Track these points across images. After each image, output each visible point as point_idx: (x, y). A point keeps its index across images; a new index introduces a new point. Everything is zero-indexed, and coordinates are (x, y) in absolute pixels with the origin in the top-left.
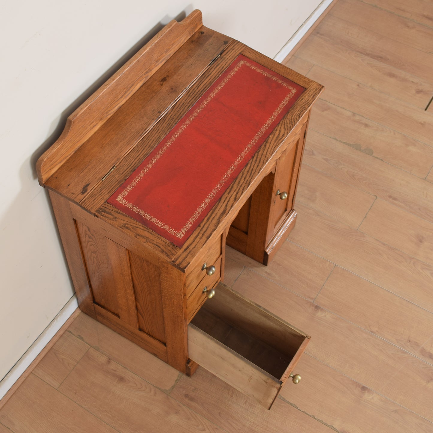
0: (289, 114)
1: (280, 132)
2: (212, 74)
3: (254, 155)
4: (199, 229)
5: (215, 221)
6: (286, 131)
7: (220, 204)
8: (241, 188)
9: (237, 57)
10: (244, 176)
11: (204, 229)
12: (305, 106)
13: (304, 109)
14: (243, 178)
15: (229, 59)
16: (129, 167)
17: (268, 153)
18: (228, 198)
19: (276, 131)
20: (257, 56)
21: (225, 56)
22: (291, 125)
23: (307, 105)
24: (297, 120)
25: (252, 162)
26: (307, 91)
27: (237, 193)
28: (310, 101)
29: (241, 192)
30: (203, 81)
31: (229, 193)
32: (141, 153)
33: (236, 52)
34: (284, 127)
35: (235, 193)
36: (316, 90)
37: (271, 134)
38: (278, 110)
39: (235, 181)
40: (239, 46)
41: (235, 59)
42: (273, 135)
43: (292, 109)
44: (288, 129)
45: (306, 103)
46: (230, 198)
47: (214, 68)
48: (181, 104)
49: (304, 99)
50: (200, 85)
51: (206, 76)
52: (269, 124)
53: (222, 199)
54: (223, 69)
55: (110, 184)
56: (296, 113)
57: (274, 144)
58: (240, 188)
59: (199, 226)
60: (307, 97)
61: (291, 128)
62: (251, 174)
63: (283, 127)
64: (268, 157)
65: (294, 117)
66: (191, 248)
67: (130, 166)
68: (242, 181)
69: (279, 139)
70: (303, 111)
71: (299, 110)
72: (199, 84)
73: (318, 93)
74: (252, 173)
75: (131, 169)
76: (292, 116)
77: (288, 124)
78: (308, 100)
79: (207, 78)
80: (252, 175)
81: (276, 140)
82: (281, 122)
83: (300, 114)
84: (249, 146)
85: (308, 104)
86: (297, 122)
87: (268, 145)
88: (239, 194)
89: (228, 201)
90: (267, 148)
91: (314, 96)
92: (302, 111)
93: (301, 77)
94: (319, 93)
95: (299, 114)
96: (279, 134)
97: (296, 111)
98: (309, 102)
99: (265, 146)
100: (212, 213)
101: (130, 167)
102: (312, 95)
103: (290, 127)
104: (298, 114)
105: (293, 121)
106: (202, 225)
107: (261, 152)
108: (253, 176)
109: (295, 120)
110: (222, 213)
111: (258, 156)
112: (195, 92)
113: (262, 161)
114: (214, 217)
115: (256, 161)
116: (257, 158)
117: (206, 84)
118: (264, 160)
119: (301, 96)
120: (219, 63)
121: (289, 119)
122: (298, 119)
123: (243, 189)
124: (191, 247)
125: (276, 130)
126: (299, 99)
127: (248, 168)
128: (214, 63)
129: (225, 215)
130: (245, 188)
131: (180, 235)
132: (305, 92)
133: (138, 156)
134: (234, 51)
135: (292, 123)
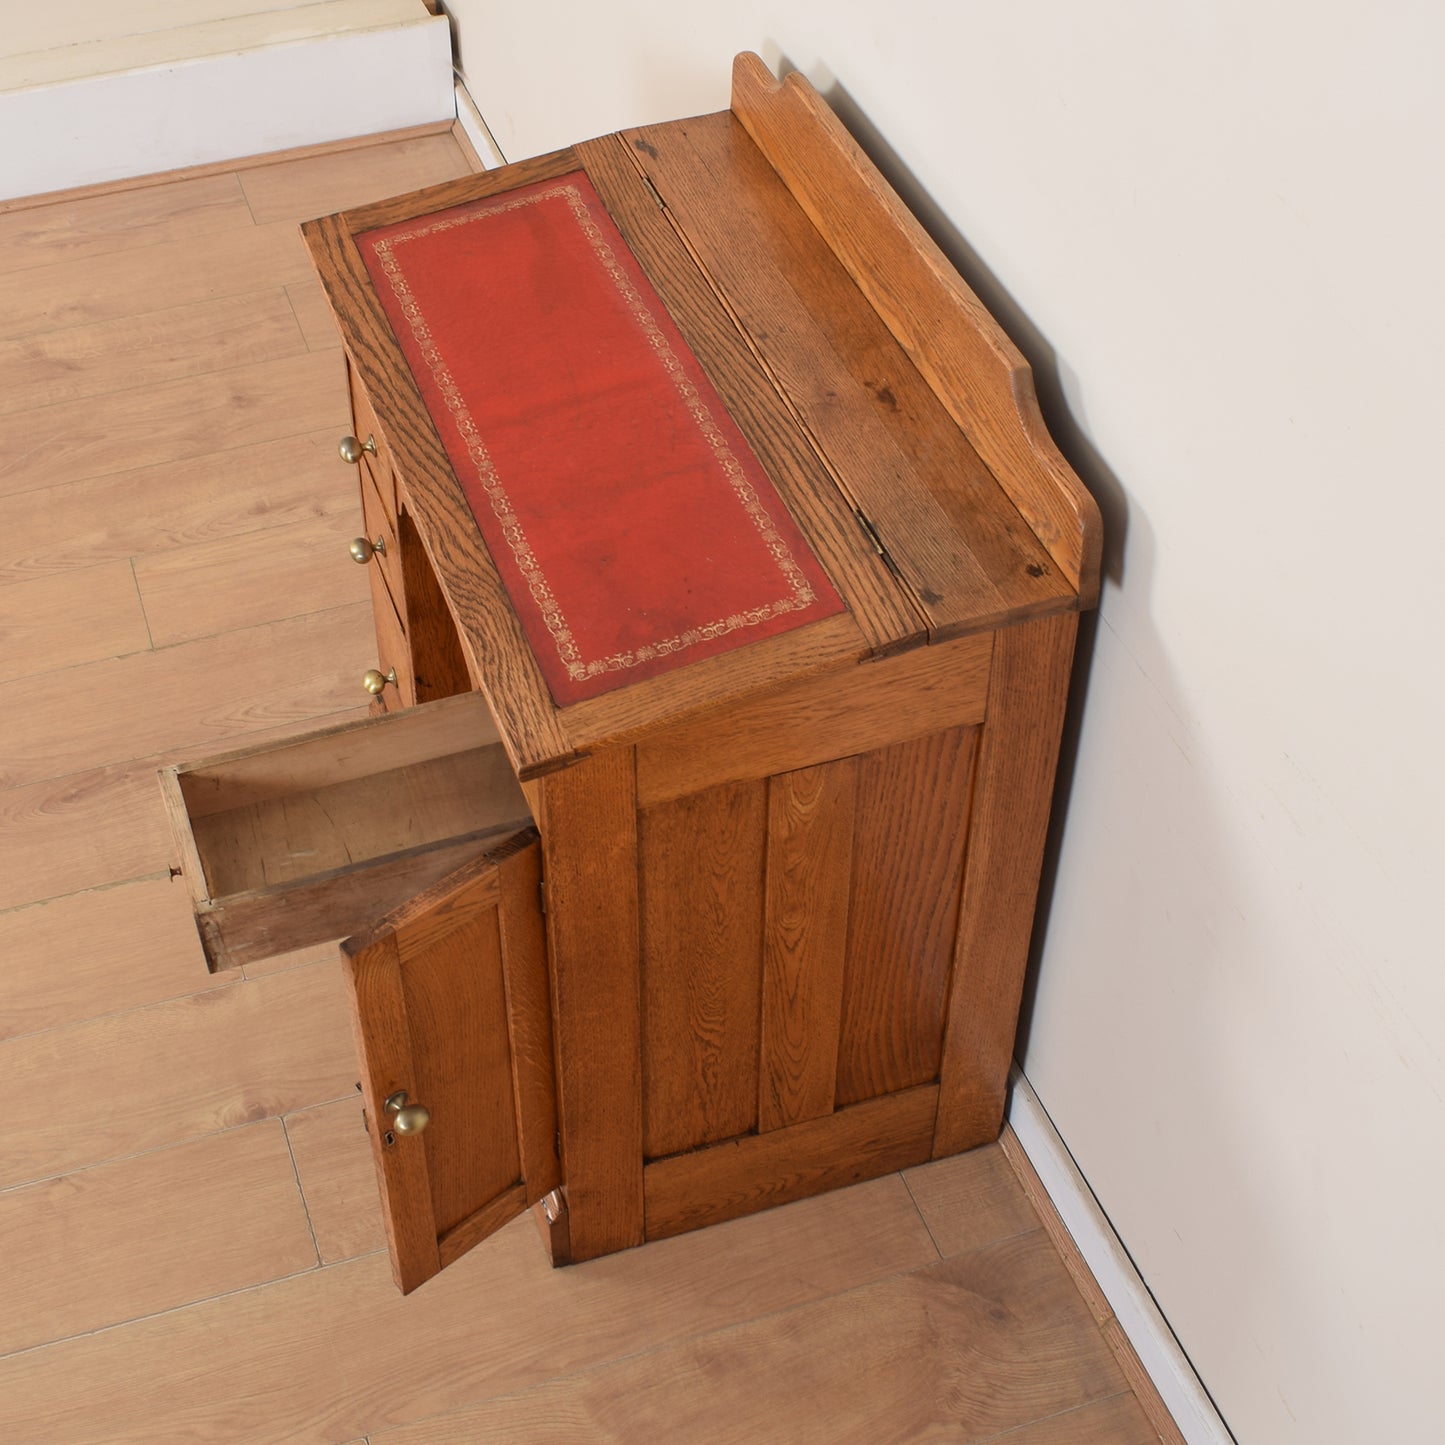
0: (505, 610)
1: (466, 554)
2: (815, 501)
3: (448, 461)
5: (353, 311)
6: (453, 569)
7: (383, 338)
8: (387, 394)
9: (840, 595)
10: (412, 415)
11: (353, 288)
12: (495, 667)
13: (488, 659)
14: (407, 409)
15: (847, 569)
16: (640, 228)
17: (426, 493)
18: (384, 358)
19: (477, 547)
20: (804, 648)
21: (866, 563)
22: (462, 592)
23: (496, 674)
24: (467, 616)
25: (434, 448)
26: (543, 706)
27: (380, 381)
28: (502, 692)
29: (374, 388)
30: (805, 468)
31: (395, 365)
32: (663, 261)
33: (865, 604)
34: (472, 574)
35: (383, 375)
36: (526, 735)
37: (478, 529)
38: (540, 590)
39: (414, 391)
40: (887, 624)
41: (835, 586)
42: (470, 531)
43: (513, 627)
44: (457, 577)
45: (504, 676)
46: (381, 362)
47: (837, 515)
48: (755, 388)
49: (523, 679)
50: (794, 457)
51: (817, 484)
52: (514, 542)
53: (394, 348)
54: (815, 536)
55: (623, 189)
56: (493, 628)
57: (440, 519)
58: (387, 390)
59: (370, 283)
60: (524, 692)
61: (453, 588)
62: (403, 430)
63: (474, 568)
64: (414, 486)
65: (482, 616)
66: (334, 251)
67: (642, 232)
68: (400, 403)
69: (446, 539)
70: (481, 649)
71: (495, 641)
72: (797, 455)
73: (513, 733)
74: (402, 434)
75: (630, 230)
76: (489, 612)
77: (474, 588)
78: (510, 690)
79: (809, 481)
80: (398, 430)
81: (449, 532)
82: (496, 576)
83: (479, 635)
84: (485, 464)
85: (496, 680)
86: (459, 612)
87: (452, 506)
88: (373, 382)
89: (376, 356)
90: (441, 499)
91: (510, 712)
92: (484, 647)
93: (616, 722)
94: (510, 735)
95: (481, 632)
96: (460, 547)
97: (499, 634)
98: (501, 686)
99: (454, 498)
100: (376, 316)
101: (638, 231)
102: (520, 710)
103: (459, 587)
104: (485, 633)
105: (474, 604)
106: (368, 290)
107: (444, 479)
108: (394, 430)
109: (471, 612)
110: (359, 331)
111: (440, 467)
112: (776, 433)
113: (417, 469)
114: (364, 316)
115: (429, 458)
116: (435, 463)
117: (785, 470)
118: (415, 474)
119: (541, 679)
120: (850, 537)
121: (487, 599)
122: (468, 621)
123: (379, 396)
124: (336, 253)
125: (481, 551)
126: (535, 666)
127: (426, 431)
128: (859, 523)
129: (349, 334)
130: (378, 400)
131: (382, 247)
132: (546, 699)
133: (657, 253)
134: (875, 600)
135: (468, 599)
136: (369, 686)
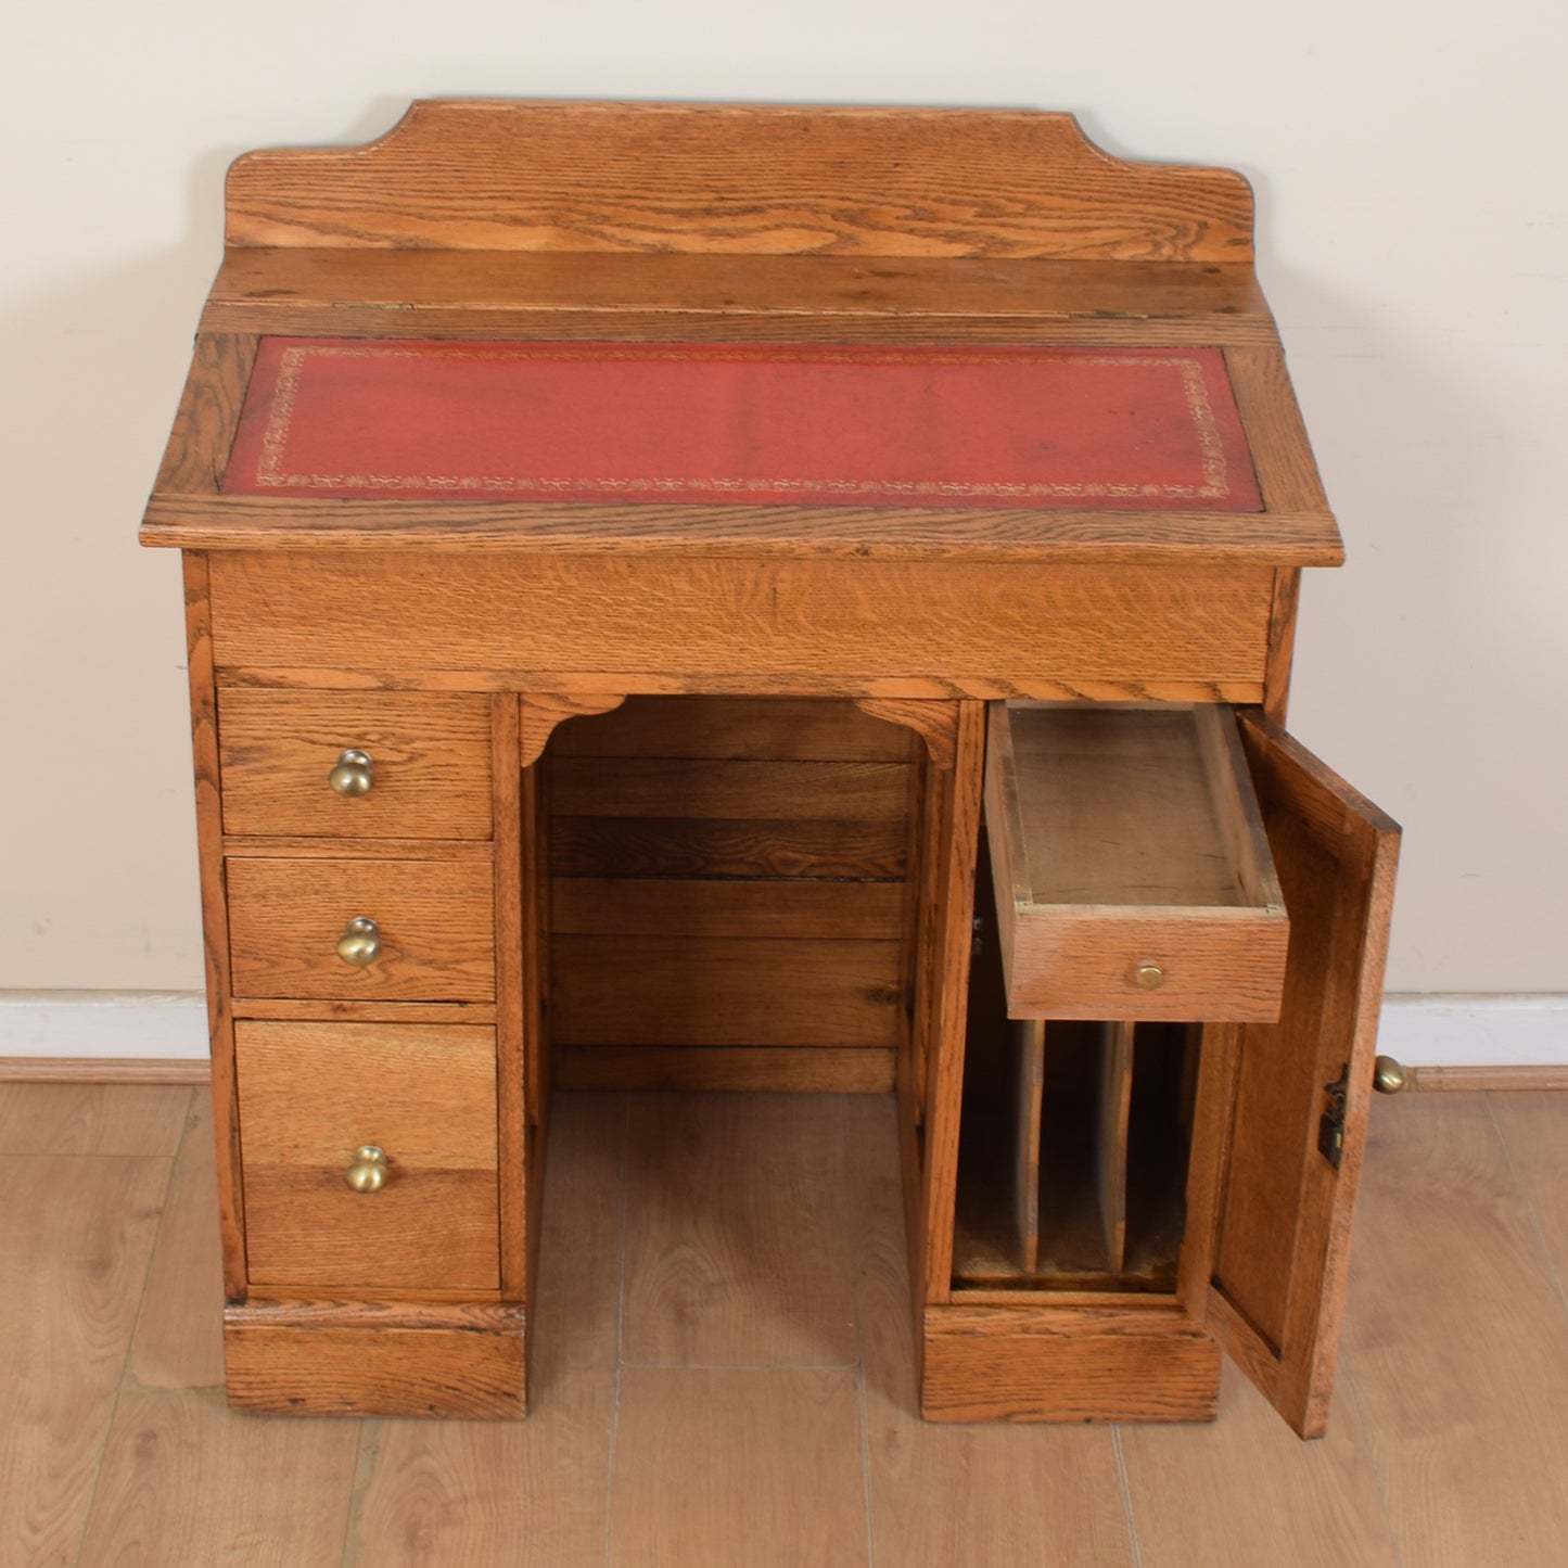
0: (1084, 514)
1: (968, 521)
2: (1036, 330)
3: (786, 506)
4: (339, 502)
5: (396, 519)
7: (482, 509)
8: (603, 524)
9: (1195, 346)
10: (664, 515)
11: (343, 511)
13: (1158, 537)
14: (651, 516)
15: (1158, 335)
16: (437, 327)
17: (831, 527)
18: (523, 514)
19: (961, 513)
21: (1157, 326)
22: (1032, 534)
23: (1186, 536)
25: (744, 510)
26: (1256, 518)
27: (572, 524)
29: (584, 529)
30: (978, 325)
31: (548, 509)
32: (520, 326)
33: (1217, 337)
34: (1005, 523)
36: (1295, 533)
37: (927, 507)
39: (617, 506)
40: (1255, 334)
41: (1179, 346)
42: (926, 512)
44: (1002, 532)
45: (1192, 531)
46: (529, 517)
47: (1071, 325)
48: (821, 323)
49: (1204, 522)
50: (955, 327)
51: (1010, 324)
52: (969, 491)
53: (511, 505)
54: (1097, 341)
55: (336, 321)
56: (1110, 525)
57: (889, 526)
59: (346, 500)
60: (1224, 524)
62: (691, 524)
63: (997, 520)
64: (809, 533)
65: (1084, 528)
66: (239, 511)
67: (447, 327)
68: (632, 518)
69: (929, 528)
70: (1141, 538)
71: (1132, 527)
72: (956, 324)
74: (698, 526)
75: (433, 332)
76: (1081, 523)
77: (1030, 526)
78: (1217, 532)
79: (1003, 327)
80: (686, 527)
81: (916, 524)
84: (809, 484)
86: (1063, 541)
87: (869, 516)
88: (571, 529)
89: (513, 519)
90: (851, 520)
91: (1253, 537)
92: (1136, 536)
93: (1307, 484)
94: (1289, 542)
95: (1111, 533)
96: (950, 523)
98: (1209, 536)
99: (857, 512)
100: (427, 506)
101: (443, 329)
102: (1254, 531)
103: (1023, 534)
104: (1114, 531)
105: (1060, 530)
106: (354, 503)
107: (815, 513)
108: (683, 530)
110: (448, 522)
111: (789, 512)
112: (911, 327)
113: (780, 526)
114: (413, 513)
115: (763, 516)
116: (777, 514)
117: (973, 334)
118: (786, 529)
119: (1212, 513)
120: (1110, 325)
121: (1057, 521)
122: (1085, 538)
123: (603, 530)
124: (243, 510)
125: (965, 512)
127: (707, 511)
129: (447, 529)
131: (269, 479)
132: (1246, 515)
133: (498, 326)
134: (1213, 332)
136: (369, 1181)
